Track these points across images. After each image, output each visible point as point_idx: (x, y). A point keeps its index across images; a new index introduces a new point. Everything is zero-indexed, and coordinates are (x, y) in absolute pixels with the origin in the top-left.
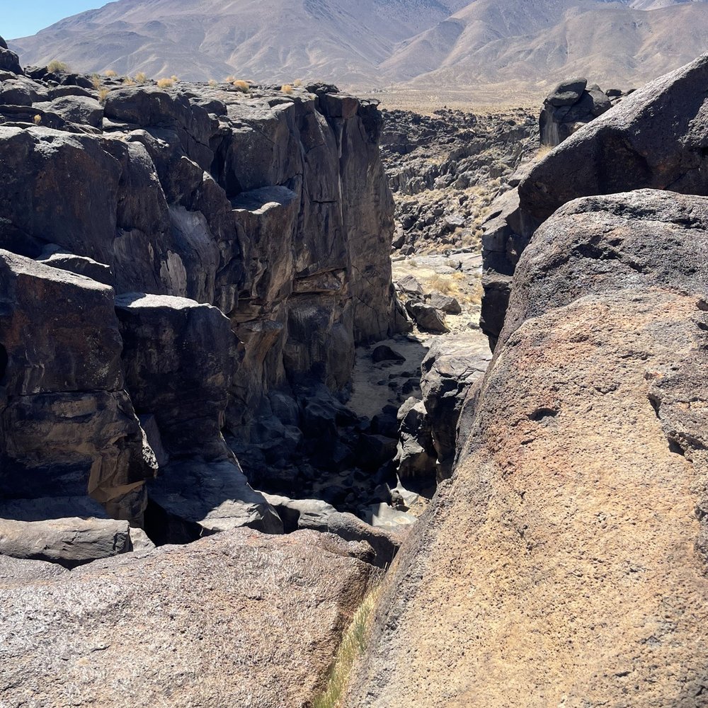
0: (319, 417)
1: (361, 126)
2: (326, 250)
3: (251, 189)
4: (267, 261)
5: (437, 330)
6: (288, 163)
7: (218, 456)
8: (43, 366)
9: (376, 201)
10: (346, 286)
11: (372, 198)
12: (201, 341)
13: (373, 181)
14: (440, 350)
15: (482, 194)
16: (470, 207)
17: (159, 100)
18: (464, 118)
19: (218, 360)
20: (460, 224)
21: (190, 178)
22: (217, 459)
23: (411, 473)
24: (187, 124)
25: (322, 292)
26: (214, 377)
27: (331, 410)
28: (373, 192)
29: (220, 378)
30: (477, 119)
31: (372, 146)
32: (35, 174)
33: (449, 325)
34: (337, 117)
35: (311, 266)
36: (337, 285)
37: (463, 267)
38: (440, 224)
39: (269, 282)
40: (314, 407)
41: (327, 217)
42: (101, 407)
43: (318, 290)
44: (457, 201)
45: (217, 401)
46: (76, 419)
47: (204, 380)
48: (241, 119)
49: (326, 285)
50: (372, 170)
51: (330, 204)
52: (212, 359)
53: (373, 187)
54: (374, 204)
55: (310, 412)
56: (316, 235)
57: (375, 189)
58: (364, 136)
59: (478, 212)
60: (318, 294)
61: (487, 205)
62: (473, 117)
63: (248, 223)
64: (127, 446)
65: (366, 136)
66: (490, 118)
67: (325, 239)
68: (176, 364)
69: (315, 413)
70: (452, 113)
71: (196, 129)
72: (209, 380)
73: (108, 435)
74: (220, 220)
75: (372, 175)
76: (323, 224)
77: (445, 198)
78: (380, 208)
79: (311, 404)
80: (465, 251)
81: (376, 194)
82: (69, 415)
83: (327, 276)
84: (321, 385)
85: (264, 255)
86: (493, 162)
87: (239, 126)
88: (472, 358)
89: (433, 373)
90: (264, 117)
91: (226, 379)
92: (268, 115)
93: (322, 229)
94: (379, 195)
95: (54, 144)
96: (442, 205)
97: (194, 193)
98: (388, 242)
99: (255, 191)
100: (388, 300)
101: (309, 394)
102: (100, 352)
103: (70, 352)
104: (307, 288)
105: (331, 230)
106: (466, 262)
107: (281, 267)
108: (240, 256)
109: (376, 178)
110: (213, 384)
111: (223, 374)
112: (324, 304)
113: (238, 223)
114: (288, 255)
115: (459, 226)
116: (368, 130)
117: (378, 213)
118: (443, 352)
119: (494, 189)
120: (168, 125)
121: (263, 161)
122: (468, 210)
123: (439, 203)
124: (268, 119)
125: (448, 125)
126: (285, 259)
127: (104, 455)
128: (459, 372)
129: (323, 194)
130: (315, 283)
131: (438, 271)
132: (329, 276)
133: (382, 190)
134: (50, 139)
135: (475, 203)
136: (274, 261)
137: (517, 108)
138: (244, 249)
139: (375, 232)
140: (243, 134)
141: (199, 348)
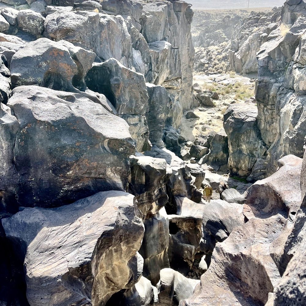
0: (172, 139)
1: (184, 16)
2: (175, 69)
3: (152, 42)
4: (159, 72)
5: (211, 106)
6: (165, 31)
7: (161, 146)
8: (125, 104)
9: (188, 49)
10: (180, 85)
11: (187, 48)
12: (157, 100)
13: (187, 41)
14: (233, 109)
15: (217, 50)
16: (211, 55)
17: (123, 2)
18: (205, 15)
19: (163, 108)
20: (207, 63)
21: (136, 36)
22: (161, 147)
23: (216, 160)
24: (133, 13)
25: (171, 88)
26: (161, 115)
27: (176, 137)
28: (187, 45)
29: (163, 115)
30: (211, 16)
31: (188, 25)
32: (101, 32)
33: (215, 104)
34: (179, 11)
35: (170, 76)
36: (178, 84)
37: (216, 80)
38: (198, 62)
39: (158, 81)
40: (170, 135)
41: (176, 55)
42: (140, 121)
43: (170, 87)
44: (205, 52)
45: (162, 124)
46: (133, 124)
47: (158, 116)
48: (149, 12)
49: (174, 85)
50: (188, 36)
51: (177, 49)
52: (161, 108)
53: (187, 43)
54: (187, 50)
55: (168, 137)
56: (172, 63)
57: (188, 44)
58: (185, 21)
59: (215, 57)
60: (170, 88)
61: (219, 55)
62: (209, 14)
63: (154, 55)
64: (145, 137)
65: (186, 20)
66: (217, 15)
67: (175, 65)
68: (148, 109)
69: (171, 138)
70: (199, 13)
71: (135, 15)
72: (159, 116)
73: (141, 132)
74: (146, 54)
75: (188, 38)
76: (175, 58)
77: (200, 51)
78: (189, 53)
79: (168, 134)
80: (215, 74)
81: (188, 46)
82: (132, 123)
83: (174, 81)
84: (171, 126)
85: (158, 70)
86: (221, 35)
87: (148, 14)
88: (247, 112)
89: (231, 118)
90: (158, 11)
91: (165, 116)
92: (159, 10)
93: (175, 60)
94: (189, 47)
95: (106, 19)
96: (199, 54)
97: (137, 43)
98: (192, 67)
99: (153, 43)
100: (191, 93)
101: (167, 130)
102: (142, 100)
103: (133, 99)
104: (166, 86)
105: (177, 61)
106: (217, 78)
107: (162, 75)
108: (151, 70)
109: (189, 39)
110: (161, 118)
111: (164, 114)
112: (172, 93)
113: (151, 56)
114: (165, 71)
115: (207, 64)
116: (187, 18)
117: (189, 55)
118: (234, 110)
119: (222, 47)
120: (126, 13)
121: (157, 30)
122: (210, 56)
123: (198, 53)
124: (160, 11)
125: (198, 18)
126: (164, 72)
127: (139, 139)
128: (242, 118)
129: (175, 45)
130: (170, 84)
131: (206, 82)
132: (175, 81)
133: (191, 44)
134: (104, 17)
135: (214, 53)
136: (161, 73)
137: (228, 10)
138: (153, 67)
139: (187, 63)
140: (150, 18)
141: (157, 103)
